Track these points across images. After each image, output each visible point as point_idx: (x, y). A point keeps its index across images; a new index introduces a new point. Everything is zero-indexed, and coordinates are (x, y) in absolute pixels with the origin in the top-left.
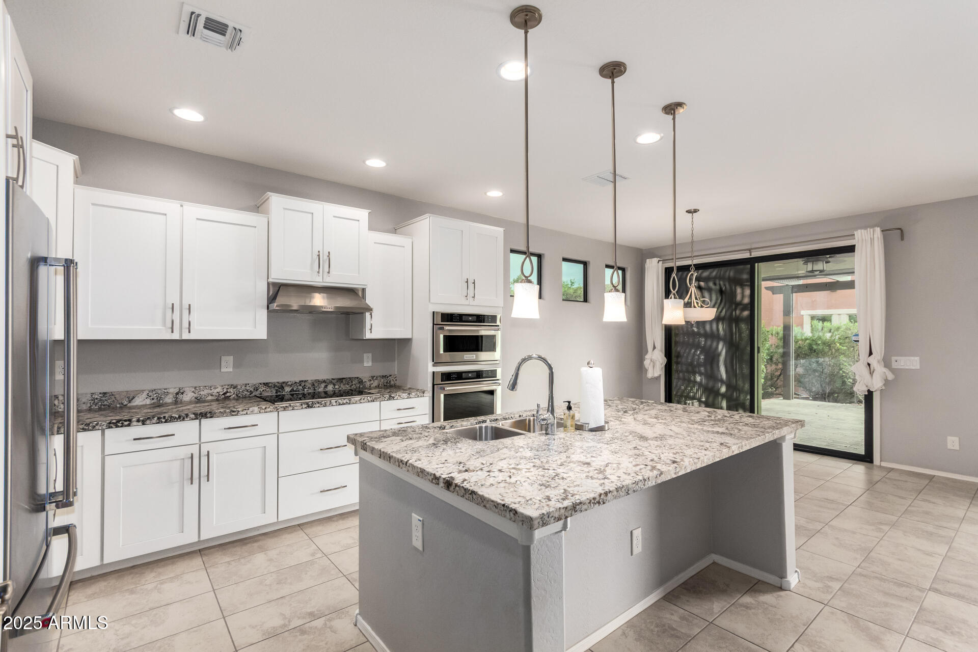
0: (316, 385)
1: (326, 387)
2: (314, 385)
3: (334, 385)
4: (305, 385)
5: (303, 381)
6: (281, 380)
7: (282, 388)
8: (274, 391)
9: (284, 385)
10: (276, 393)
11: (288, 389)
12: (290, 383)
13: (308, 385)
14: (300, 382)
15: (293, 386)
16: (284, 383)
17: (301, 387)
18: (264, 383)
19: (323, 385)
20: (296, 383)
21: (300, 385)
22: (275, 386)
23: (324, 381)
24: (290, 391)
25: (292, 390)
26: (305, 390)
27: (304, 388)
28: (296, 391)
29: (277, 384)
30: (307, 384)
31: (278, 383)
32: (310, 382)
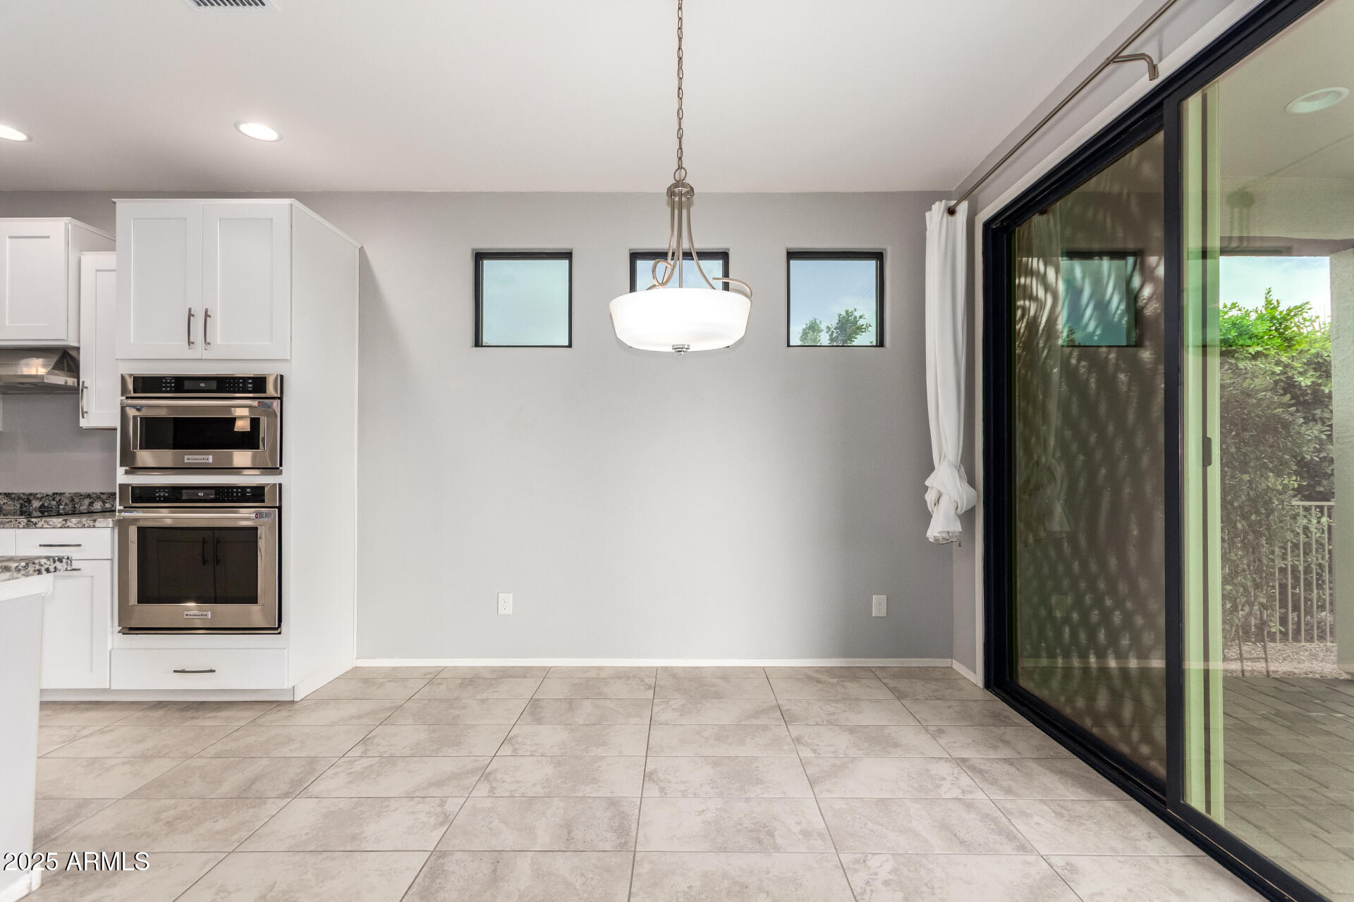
0: (77, 500)
1: (91, 504)
2: (73, 500)
3: (104, 502)
4: (60, 500)
5: (57, 494)
6: (27, 491)
7: (29, 501)
8: (19, 506)
9: (31, 498)
10: (21, 508)
11: (36, 504)
12: (39, 496)
13: (65, 500)
14: (54, 494)
15: (43, 500)
16: (31, 494)
17: (54, 503)
18: (5, 494)
19: (87, 502)
20: (47, 495)
21: (54, 500)
22: (19, 498)
23: (89, 496)
24: (40, 507)
25: (42, 506)
26: (61, 507)
27: (59, 503)
28: (47, 507)
29: (22, 496)
30: (63, 499)
31: (24, 494)
32: (67, 495)
